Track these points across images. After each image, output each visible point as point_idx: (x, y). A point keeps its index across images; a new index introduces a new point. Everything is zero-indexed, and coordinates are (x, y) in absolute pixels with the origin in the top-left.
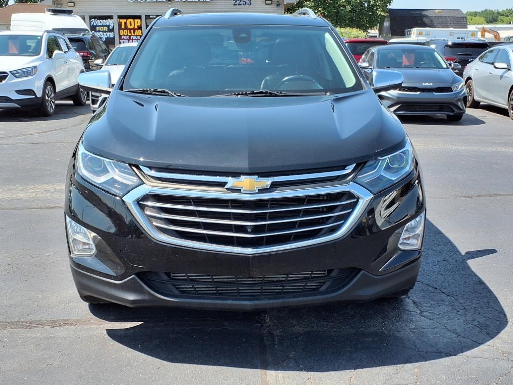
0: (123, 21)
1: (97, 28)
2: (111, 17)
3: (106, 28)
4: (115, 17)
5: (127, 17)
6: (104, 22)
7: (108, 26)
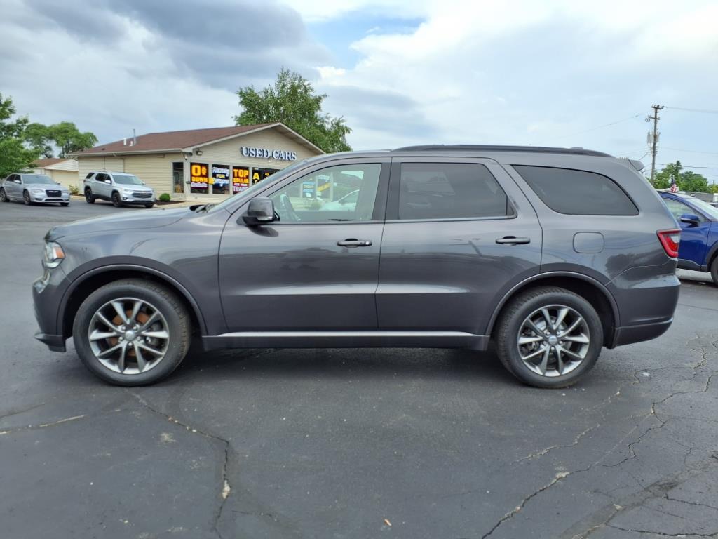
0: (236, 171)
1: (217, 176)
2: (227, 167)
3: (223, 176)
4: (231, 168)
5: (239, 168)
6: (222, 170)
7: (225, 174)
